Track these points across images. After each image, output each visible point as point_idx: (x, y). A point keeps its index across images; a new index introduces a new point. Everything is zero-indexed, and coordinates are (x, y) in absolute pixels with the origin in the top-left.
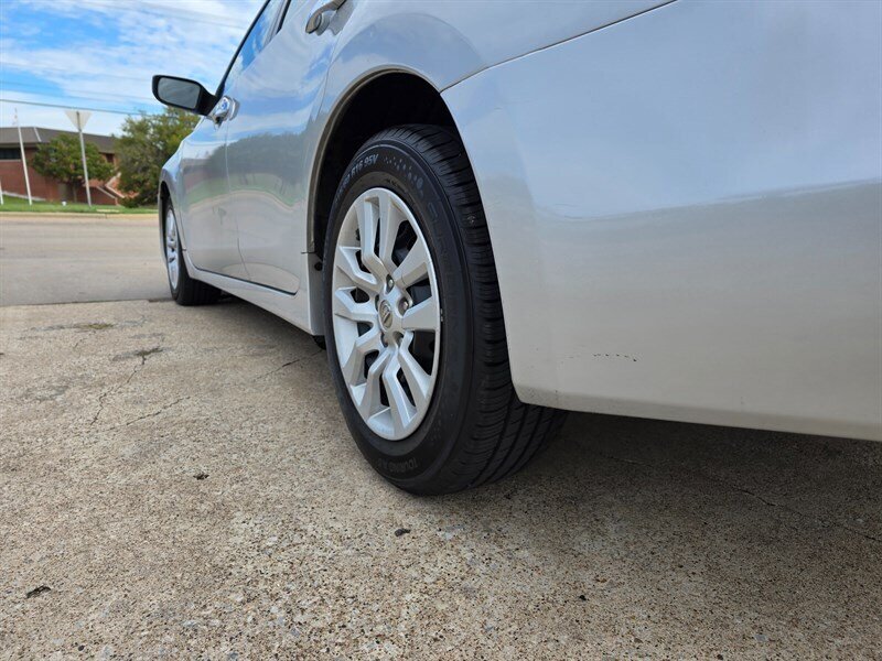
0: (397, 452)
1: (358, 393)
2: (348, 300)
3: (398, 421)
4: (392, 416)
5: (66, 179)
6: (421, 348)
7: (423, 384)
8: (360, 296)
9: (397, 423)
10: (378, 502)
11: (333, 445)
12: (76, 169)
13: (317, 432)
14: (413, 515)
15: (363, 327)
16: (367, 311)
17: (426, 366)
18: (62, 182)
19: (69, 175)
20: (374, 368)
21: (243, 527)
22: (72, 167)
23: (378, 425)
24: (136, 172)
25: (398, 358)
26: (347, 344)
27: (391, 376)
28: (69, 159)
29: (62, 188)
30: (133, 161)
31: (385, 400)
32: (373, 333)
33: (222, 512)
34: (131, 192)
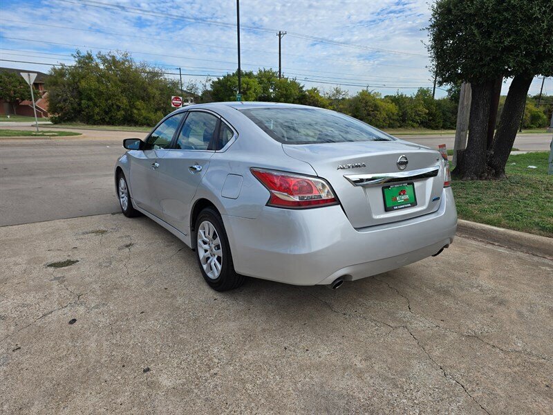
0: (214, 282)
1: (205, 267)
2: (202, 244)
3: (214, 274)
4: (213, 273)
5: (8, 100)
6: (219, 259)
7: (220, 267)
8: (205, 243)
9: (214, 275)
10: (211, 293)
11: (198, 279)
12: (15, 94)
13: (193, 276)
14: (218, 296)
15: (206, 251)
16: (206, 247)
17: (220, 263)
18: (6, 102)
19: (10, 97)
20: (209, 262)
21: (180, 300)
22: (12, 92)
23: (210, 275)
24: (59, 102)
25: (214, 260)
26: (202, 254)
27: (213, 264)
28: (9, 87)
29: (6, 106)
30: (58, 95)
31: (211, 269)
32: (208, 252)
33: (174, 297)
34: (56, 113)
